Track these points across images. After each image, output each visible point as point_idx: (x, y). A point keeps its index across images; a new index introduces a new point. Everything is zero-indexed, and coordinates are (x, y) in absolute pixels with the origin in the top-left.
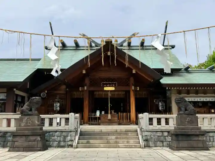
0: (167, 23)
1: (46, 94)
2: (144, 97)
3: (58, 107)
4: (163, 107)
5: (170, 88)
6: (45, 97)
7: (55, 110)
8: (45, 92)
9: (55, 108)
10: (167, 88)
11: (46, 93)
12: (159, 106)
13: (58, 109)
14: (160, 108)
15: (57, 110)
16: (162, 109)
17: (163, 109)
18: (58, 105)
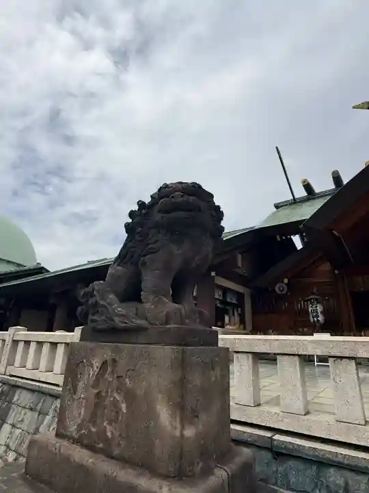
1: (286, 288)
3: (319, 314)
6: (284, 292)
7: (314, 322)
8: (283, 282)
9: (313, 318)
11: (286, 284)
13: (321, 318)
15: (318, 321)
18: (319, 308)
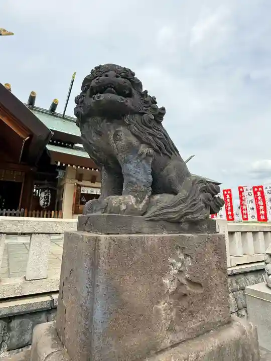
0: (74, 76)
2: (14, 181)
4: (47, 201)
5: (64, 165)
10: (59, 164)
12: (41, 198)
14: (42, 203)
16: (44, 205)
17: (47, 204)
